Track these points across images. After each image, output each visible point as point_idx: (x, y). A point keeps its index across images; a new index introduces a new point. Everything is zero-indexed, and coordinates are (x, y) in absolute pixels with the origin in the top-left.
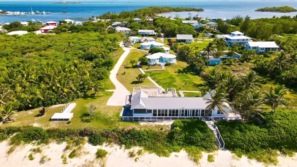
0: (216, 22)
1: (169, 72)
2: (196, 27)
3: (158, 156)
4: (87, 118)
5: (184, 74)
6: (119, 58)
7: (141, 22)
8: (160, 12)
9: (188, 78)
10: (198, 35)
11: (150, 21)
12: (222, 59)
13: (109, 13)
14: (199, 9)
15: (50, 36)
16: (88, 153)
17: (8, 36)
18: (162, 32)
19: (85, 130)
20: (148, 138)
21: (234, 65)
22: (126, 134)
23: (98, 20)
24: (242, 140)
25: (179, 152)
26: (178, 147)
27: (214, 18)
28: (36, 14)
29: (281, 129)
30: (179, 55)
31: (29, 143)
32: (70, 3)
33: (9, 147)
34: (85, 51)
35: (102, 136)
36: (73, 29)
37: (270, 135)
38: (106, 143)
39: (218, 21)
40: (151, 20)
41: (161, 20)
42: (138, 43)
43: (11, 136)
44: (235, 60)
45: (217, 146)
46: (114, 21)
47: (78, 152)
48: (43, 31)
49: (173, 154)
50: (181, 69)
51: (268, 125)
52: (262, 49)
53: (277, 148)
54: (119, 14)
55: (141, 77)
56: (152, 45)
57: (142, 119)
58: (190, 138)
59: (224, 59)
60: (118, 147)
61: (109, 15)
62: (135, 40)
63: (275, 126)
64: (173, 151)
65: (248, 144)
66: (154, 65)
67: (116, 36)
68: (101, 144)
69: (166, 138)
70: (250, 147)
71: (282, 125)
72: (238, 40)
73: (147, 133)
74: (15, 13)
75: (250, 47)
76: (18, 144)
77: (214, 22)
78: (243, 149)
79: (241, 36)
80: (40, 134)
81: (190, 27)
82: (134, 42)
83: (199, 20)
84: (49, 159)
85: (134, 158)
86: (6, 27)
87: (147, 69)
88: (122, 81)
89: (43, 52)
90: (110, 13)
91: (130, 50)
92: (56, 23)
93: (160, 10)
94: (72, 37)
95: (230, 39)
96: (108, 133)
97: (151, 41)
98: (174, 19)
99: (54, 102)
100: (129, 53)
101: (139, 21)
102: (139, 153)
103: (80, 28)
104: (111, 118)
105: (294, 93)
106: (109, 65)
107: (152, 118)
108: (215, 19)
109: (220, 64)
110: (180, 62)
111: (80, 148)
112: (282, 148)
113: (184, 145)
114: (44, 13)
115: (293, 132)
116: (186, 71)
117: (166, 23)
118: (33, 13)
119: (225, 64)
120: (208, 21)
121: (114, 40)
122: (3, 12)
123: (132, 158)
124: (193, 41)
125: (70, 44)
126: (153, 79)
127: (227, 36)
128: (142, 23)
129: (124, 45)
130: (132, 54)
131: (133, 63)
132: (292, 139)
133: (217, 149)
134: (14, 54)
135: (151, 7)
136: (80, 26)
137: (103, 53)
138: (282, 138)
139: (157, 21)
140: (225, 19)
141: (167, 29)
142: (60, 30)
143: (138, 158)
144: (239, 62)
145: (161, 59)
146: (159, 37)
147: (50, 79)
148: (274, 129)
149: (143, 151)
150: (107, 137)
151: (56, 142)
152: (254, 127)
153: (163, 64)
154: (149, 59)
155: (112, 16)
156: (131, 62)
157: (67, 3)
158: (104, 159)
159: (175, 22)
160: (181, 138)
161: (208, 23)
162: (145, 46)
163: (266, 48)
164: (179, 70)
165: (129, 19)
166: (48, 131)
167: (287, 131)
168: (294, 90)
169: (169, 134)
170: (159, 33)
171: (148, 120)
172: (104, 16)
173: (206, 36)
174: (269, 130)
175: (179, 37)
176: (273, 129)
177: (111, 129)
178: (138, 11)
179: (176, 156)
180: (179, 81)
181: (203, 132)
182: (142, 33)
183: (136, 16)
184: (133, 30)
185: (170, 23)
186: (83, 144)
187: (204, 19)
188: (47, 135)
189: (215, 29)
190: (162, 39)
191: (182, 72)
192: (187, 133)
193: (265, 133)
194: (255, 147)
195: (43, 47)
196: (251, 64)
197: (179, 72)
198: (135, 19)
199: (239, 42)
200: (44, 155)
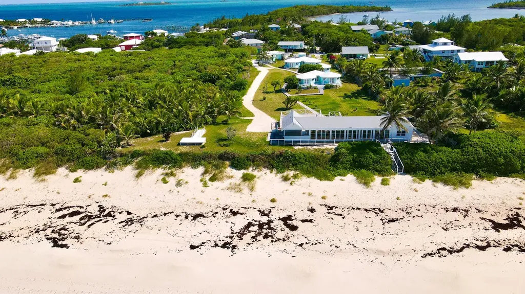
0: (412, 27)
1: (331, 96)
2: (375, 35)
3: (319, 180)
4: (225, 143)
5: (354, 99)
6: (253, 81)
7: (281, 30)
8: (313, 15)
9: (360, 103)
10: (378, 47)
11: (296, 29)
12: (413, 78)
13: (223, 19)
14: (382, 8)
15: (141, 54)
16: (232, 177)
17: (79, 55)
18: (317, 45)
19: (225, 153)
20: (306, 161)
21: (432, 87)
22: (278, 157)
23: (205, 30)
24: (426, 161)
25: (344, 176)
26: (344, 171)
27: (408, 21)
28: (100, 23)
29: (478, 149)
30: (345, 75)
31: (159, 168)
32: (150, 4)
33: (137, 172)
34: (200, 71)
35: (247, 160)
36: (171, 43)
37: (463, 155)
38: (253, 167)
39: (415, 26)
40: (297, 26)
41: (315, 26)
42: (279, 60)
43: (136, 161)
44: (434, 79)
45: (394, 170)
46: (235, 30)
47: (220, 176)
48: (123, 48)
49: (338, 178)
50: (349, 94)
51: (462, 145)
52: (480, 63)
53: (473, 172)
54: (241, 19)
55: (290, 101)
56: (302, 62)
57: (296, 143)
58: (360, 160)
59: (415, 78)
60: (268, 171)
61: (223, 21)
62: (275, 56)
63: (471, 145)
64: (338, 174)
65: (434, 167)
66: (307, 88)
67: (244, 51)
68: (246, 168)
69: (329, 162)
70: (436, 170)
71: (480, 143)
72: (443, 52)
73: (304, 156)
74: (66, 23)
75: (460, 61)
76: (147, 168)
77: (407, 27)
78: (426, 172)
79: (449, 45)
80: (172, 158)
81: (364, 35)
82: (274, 59)
83: (381, 24)
84: (186, 182)
85: (289, 182)
86: (65, 43)
87: (297, 93)
88: (261, 108)
89: (138, 74)
90: (225, 18)
91: (269, 70)
92: (139, 36)
93: (312, 11)
94: (175, 53)
95: (429, 51)
96: (255, 157)
97: (300, 56)
98: (337, 25)
99: (177, 128)
100: (268, 74)
101: (277, 28)
102: (295, 177)
103: (183, 41)
104: (256, 142)
105: (514, 117)
106: (241, 87)
107: (310, 142)
108: (409, 23)
109: (410, 85)
110: (347, 85)
111: (221, 172)
112: (479, 172)
113: (352, 169)
114: (112, 21)
115: (495, 151)
116: (356, 95)
117: (324, 30)
118: (94, 22)
119: (418, 86)
120: (397, 26)
121: (241, 57)
122: (45, 22)
123: (286, 182)
124: (369, 56)
125: (176, 63)
126: (307, 105)
127: (426, 47)
128: (282, 32)
129: (258, 63)
130: (271, 75)
131: (276, 85)
132: (493, 160)
133: (394, 174)
134: (97, 77)
135: (296, 7)
136: (182, 38)
137: (229, 73)
138: (479, 159)
139: (307, 28)
140: (427, 23)
141: (327, 38)
142: (151, 45)
143: (294, 182)
144: (441, 82)
145: (318, 80)
146: (313, 53)
147: (165, 102)
148: (470, 149)
149: (299, 175)
150: (253, 161)
151: (190, 167)
152: (444, 148)
153: (321, 87)
154: (300, 80)
155: (231, 23)
156: (273, 84)
157: (145, 4)
158: (252, 182)
159: (339, 28)
160: (347, 161)
161: (395, 30)
162: (292, 64)
163: (487, 62)
164: (345, 94)
165: (259, 26)
166: (180, 154)
167: (486, 151)
168: (516, 114)
169: (333, 157)
170: (313, 46)
171: (305, 143)
172: (215, 23)
173: (391, 49)
174: (462, 151)
175: (346, 50)
176: (468, 148)
177: (257, 153)
178: (273, 14)
179: (341, 180)
180: (345, 106)
181: (377, 154)
182: (285, 46)
183: (270, 21)
184: (269, 43)
185: (329, 30)
186: (225, 168)
187: (390, 23)
188: (179, 158)
189: (408, 38)
190: (318, 56)
191: (350, 97)
192: (355, 155)
193: (458, 153)
194: (443, 169)
195: (138, 66)
196: (460, 85)
197: (346, 96)
198: (270, 26)
199: (445, 55)
200: (180, 179)
